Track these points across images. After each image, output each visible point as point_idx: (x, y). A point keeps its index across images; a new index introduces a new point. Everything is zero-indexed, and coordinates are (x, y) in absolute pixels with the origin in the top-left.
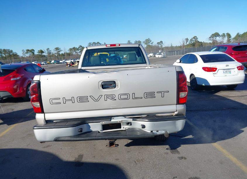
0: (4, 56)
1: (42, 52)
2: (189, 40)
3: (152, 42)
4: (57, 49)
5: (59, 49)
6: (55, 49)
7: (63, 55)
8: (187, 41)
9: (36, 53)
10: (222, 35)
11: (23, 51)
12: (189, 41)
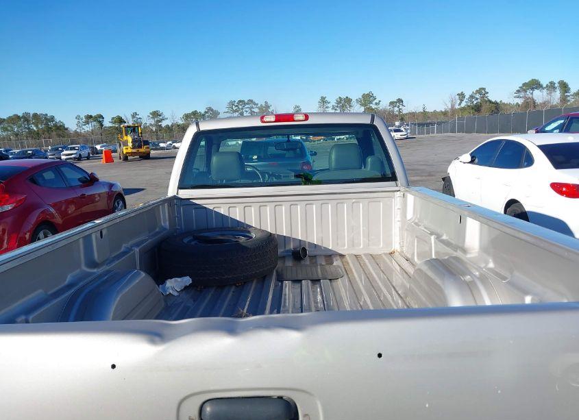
0: (35, 128)
1: (121, 121)
2: (467, 96)
3: (377, 101)
4: (155, 114)
5: (160, 115)
6: (151, 113)
7: (169, 129)
8: (462, 101)
9: (107, 123)
10: (547, 86)
11: (78, 117)
12: (465, 100)
